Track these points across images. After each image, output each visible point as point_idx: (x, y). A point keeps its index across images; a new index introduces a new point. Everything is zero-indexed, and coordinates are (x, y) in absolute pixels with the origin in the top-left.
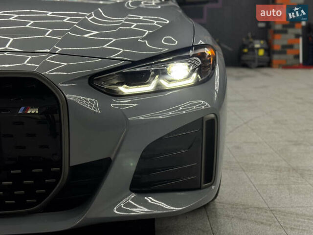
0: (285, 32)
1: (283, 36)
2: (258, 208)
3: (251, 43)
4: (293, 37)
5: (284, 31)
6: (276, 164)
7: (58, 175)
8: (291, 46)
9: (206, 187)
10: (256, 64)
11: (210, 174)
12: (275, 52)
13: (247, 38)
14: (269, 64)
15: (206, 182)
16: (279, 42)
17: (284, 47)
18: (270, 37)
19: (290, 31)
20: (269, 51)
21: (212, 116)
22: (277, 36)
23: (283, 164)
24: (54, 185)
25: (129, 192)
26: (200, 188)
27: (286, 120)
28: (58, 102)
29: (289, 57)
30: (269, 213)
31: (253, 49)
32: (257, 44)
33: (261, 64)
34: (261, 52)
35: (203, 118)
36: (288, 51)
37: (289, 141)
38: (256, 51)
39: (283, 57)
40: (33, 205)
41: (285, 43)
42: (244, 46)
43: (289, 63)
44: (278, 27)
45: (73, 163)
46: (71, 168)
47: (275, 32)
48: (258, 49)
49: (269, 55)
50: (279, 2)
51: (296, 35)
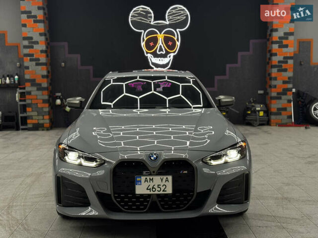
0: (280, 98)
1: (278, 101)
2: (268, 216)
3: (253, 106)
4: (286, 102)
5: (278, 98)
6: (275, 196)
7: (192, 196)
8: (285, 109)
9: (245, 203)
10: (258, 123)
11: (247, 197)
12: (271, 114)
13: (250, 102)
14: (268, 123)
15: (245, 200)
16: (275, 106)
17: (279, 109)
18: (268, 102)
19: (283, 97)
20: (267, 112)
21: (248, 172)
22: (273, 101)
23: (280, 196)
24: (190, 200)
25: (216, 203)
26: (243, 203)
27: (281, 170)
28: (193, 168)
29: (283, 117)
30: (273, 217)
31: (255, 112)
32: (258, 107)
33: (261, 123)
34: (261, 114)
35: (244, 174)
36: (283, 112)
37: (283, 183)
38: (257, 113)
39: (278, 117)
40: (182, 207)
41: (280, 106)
42: (248, 109)
43: (284, 122)
44: (274, 94)
45: (198, 191)
46: (197, 193)
47: (272, 98)
48: (259, 111)
49: (268, 116)
50: (273, 75)
51: (289, 101)
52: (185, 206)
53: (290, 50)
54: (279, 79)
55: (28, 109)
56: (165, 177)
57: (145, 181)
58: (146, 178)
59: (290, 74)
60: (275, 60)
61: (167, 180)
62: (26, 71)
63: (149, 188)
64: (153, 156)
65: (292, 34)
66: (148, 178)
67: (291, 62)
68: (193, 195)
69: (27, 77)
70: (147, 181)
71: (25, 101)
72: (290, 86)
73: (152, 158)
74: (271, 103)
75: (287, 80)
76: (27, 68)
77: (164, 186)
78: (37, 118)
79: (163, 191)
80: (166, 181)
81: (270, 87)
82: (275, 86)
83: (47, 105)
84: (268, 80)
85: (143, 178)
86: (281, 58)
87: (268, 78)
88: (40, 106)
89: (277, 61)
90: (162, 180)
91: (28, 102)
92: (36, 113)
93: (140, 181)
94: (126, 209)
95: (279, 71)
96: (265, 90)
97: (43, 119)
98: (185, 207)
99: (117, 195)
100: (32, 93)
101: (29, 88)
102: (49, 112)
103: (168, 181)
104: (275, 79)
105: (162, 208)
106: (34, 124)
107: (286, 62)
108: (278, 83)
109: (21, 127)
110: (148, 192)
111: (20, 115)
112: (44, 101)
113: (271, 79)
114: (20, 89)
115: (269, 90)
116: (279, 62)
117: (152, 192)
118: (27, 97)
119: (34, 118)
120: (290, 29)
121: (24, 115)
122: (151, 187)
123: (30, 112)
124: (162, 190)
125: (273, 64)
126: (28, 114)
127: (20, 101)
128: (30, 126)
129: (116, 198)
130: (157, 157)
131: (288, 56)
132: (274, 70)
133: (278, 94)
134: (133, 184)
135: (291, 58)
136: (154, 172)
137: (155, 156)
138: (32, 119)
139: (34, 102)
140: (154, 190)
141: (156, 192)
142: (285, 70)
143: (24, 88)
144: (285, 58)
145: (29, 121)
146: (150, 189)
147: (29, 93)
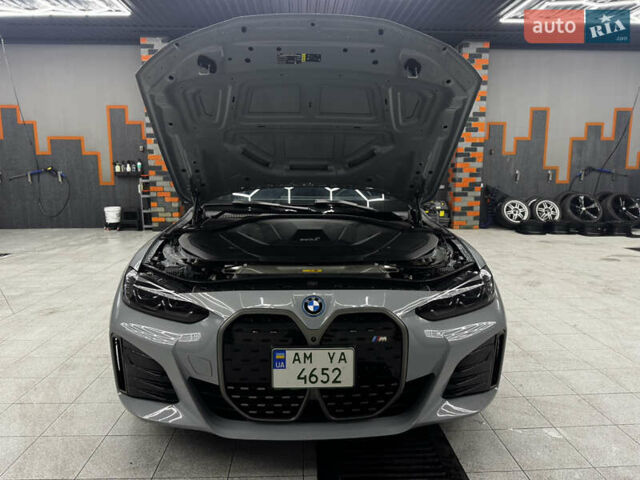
0: (466, 195)
1: (463, 198)
3: (432, 204)
4: (473, 199)
5: (464, 194)
7: (395, 389)
8: (471, 208)
9: (491, 389)
12: (454, 214)
16: (459, 204)
17: (464, 208)
18: (450, 198)
19: (470, 193)
20: (449, 212)
21: (502, 332)
22: (457, 198)
24: (391, 397)
25: (442, 399)
29: (470, 216)
31: (434, 211)
32: (439, 206)
34: (442, 214)
35: (496, 335)
36: (468, 212)
38: (437, 212)
39: (463, 218)
40: (374, 412)
41: (465, 205)
43: (469, 224)
44: (458, 190)
45: (409, 379)
46: (407, 384)
47: (455, 194)
48: (439, 211)
49: (449, 216)
50: (458, 166)
51: (476, 198)
52: (378, 409)
53: (480, 135)
54: (466, 171)
55: (152, 204)
56: (338, 352)
57: (295, 360)
58: (297, 354)
59: (478, 164)
60: (462, 146)
61: (343, 358)
62: (150, 155)
63: (302, 376)
64: (312, 304)
65: (482, 114)
66: (301, 352)
67: (480, 149)
68: (397, 388)
69: (151, 163)
70: (299, 360)
71: (148, 193)
72: (479, 179)
73: (311, 308)
74: (454, 201)
75: (475, 172)
76: (151, 152)
77: (337, 372)
78: (164, 215)
79: (335, 381)
80: (340, 359)
81: (454, 180)
82: (460, 180)
83: (176, 199)
84: (451, 172)
85: (290, 354)
86: (468, 144)
87: (450, 169)
88: (167, 200)
89: (464, 147)
90: (331, 359)
91: (153, 194)
92: (163, 209)
93: (284, 360)
94: (251, 415)
95: (465, 160)
96: (447, 185)
97: (172, 217)
98: (379, 412)
99: (232, 388)
100: (158, 184)
101: (153, 177)
102: (179, 208)
103: (345, 359)
104: (461, 170)
105: (331, 413)
106: (160, 223)
107: (475, 150)
108: (464, 175)
109: (145, 226)
110: (301, 384)
111: (144, 211)
112: (172, 195)
113: (455, 171)
114: (143, 178)
115: (451, 184)
116: (466, 149)
117: (309, 385)
118: (152, 188)
119: (160, 215)
120: (481, 108)
121: (149, 211)
122: (307, 373)
123: (155, 208)
124: (331, 380)
125: (459, 152)
126: (152, 210)
127: (144, 193)
128: (155, 225)
129: (229, 393)
130: (320, 304)
131: (478, 141)
132: (460, 160)
133: (463, 189)
134: (267, 365)
135: (480, 145)
136: (314, 340)
137: (316, 303)
138: (158, 216)
139: (160, 195)
140: (313, 379)
141: (319, 385)
142: (473, 160)
143: (147, 178)
144: (473, 144)
145: (153, 219)
146: (305, 378)
147: (154, 184)
